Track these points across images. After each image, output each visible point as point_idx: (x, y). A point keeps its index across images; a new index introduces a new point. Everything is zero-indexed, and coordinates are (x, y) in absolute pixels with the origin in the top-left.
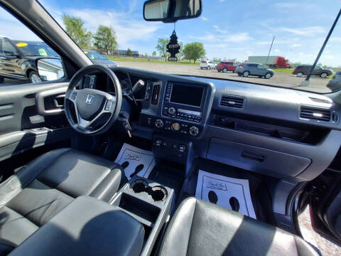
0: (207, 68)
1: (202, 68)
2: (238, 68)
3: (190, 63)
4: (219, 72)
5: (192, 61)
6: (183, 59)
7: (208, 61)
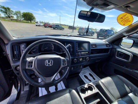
0: (39, 26)
1: (37, 26)
2: (52, 26)
3: (28, 22)
4: (45, 27)
5: (29, 22)
6: (23, 20)
7: (39, 23)
